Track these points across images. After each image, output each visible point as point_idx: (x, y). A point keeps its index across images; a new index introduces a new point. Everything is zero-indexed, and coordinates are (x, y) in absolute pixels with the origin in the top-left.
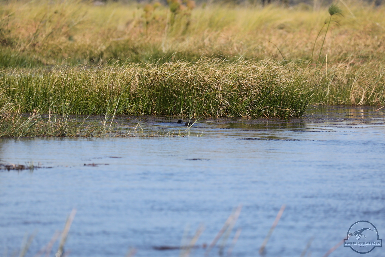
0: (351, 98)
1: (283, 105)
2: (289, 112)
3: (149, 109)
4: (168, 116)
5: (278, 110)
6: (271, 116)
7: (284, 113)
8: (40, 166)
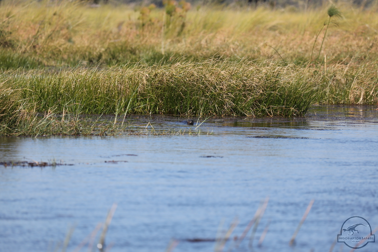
0: (351, 98)
1: (287, 105)
2: (293, 111)
3: (157, 108)
4: (175, 115)
5: (282, 109)
6: (275, 115)
7: (287, 112)
8: (62, 163)
